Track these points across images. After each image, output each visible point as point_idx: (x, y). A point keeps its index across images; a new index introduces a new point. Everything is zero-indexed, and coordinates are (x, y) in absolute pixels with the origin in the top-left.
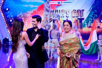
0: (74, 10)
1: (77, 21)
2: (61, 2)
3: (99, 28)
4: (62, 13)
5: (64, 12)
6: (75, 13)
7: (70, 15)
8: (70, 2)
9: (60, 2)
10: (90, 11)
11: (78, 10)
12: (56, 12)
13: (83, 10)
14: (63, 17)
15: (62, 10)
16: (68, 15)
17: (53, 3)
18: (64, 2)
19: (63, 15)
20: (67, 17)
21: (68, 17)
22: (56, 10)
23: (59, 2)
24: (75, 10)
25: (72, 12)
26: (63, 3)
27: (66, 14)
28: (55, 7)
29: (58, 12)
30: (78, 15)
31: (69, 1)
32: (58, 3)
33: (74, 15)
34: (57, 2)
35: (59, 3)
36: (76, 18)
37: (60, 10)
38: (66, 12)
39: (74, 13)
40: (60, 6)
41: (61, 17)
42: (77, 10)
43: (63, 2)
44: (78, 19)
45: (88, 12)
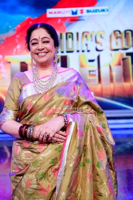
0: (115, 32)
1: (124, 59)
2: (79, 9)
4: (85, 41)
5: (89, 36)
6: (119, 40)
7: (105, 44)
8: (103, 10)
9: (79, 12)
11: (125, 31)
12: (67, 39)
14: (88, 51)
15: (83, 33)
16: (101, 45)
17: (59, 12)
18: (88, 11)
19: (87, 45)
20: (97, 50)
21: (101, 51)
22: (67, 34)
23: (74, 9)
24: (119, 32)
25: (111, 36)
26: (85, 13)
27: (96, 42)
28: (65, 24)
29: (73, 39)
30: (127, 43)
31: (100, 8)
32: (73, 13)
33: (117, 43)
36: (123, 51)
37: (78, 34)
38: (94, 38)
39: (117, 38)
41: (83, 51)
42: (122, 31)
43: (85, 9)
44: (128, 54)
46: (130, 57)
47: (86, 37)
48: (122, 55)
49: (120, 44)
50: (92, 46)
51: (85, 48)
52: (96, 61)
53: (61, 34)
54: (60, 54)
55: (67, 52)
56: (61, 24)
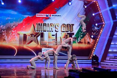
0: (63, 24)
1: (66, 35)
2: (49, 14)
3: (89, 44)
6: (65, 28)
7: (59, 29)
8: (59, 16)
9: (49, 15)
10: (79, 25)
11: (67, 24)
12: (44, 26)
13: (73, 25)
14: (52, 31)
15: (50, 24)
16: (58, 29)
17: (41, 15)
18: (53, 16)
19: (52, 29)
20: (56, 31)
21: (58, 31)
22: (44, 24)
23: (47, 15)
24: (65, 24)
25: (61, 26)
26: (52, 16)
27: (55, 28)
29: (46, 26)
30: (68, 30)
31: (58, 15)
33: (64, 29)
34: (45, 14)
35: (48, 16)
36: (66, 32)
37: (48, 24)
38: (55, 26)
39: (64, 27)
40: (48, 19)
41: (50, 31)
42: (66, 24)
43: (52, 15)
44: (68, 34)
45: (78, 27)
46: (69, 35)
47: (52, 26)
48: (66, 34)
49: (65, 29)
50: (54, 29)
51: (51, 30)
52: (55, 36)
53: (41, 24)
54: (40, 32)
55: (43, 31)
56: (42, 20)
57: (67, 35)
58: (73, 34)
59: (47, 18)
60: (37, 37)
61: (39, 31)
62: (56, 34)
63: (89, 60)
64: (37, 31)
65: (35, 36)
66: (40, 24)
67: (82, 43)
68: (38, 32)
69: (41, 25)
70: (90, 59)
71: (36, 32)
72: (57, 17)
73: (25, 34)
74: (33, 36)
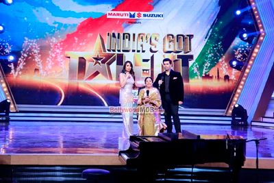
0: (168, 35)
2: (137, 13)
3: (229, 80)
4: (140, 42)
5: (144, 38)
6: (171, 43)
7: (159, 46)
8: (159, 16)
9: (136, 15)
10: (206, 38)
11: (178, 36)
12: (124, 39)
13: (191, 36)
14: (143, 51)
15: (139, 35)
16: (155, 47)
17: (118, 15)
18: (145, 15)
19: (142, 46)
20: (151, 51)
21: (155, 52)
22: (124, 34)
23: (132, 13)
24: (172, 36)
25: (164, 39)
26: (142, 17)
27: (151, 43)
28: (123, 25)
29: (129, 40)
30: (179, 48)
31: (156, 13)
32: (131, 16)
33: (169, 46)
34: (128, 12)
35: (134, 16)
36: (174, 54)
37: (134, 35)
38: (149, 39)
39: (170, 42)
40: (135, 23)
41: (138, 51)
42: (175, 35)
43: (142, 13)
44: (179, 57)
45: (202, 40)
46: (181, 60)
47: (142, 38)
48: (174, 57)
49: (173, 47)
50: (147, 47)
51: (140, 49)
52: (150, 61)
53: (119, 34)
54: (117, 52)
55: (123, 51)
56: (120, 25)
57: (176, 60)
58: (191, 57)
59: (132, 22)
60: (109, 64)
61: (114, 51)
62: (152, 57)
63: (225, 116)
64: (109, 50)
65: (103, 62)
66: (117, 35)
67: (211, 77)
68: (112, 52)
69: (119, 38)
70: (228, 115)
71: (107, 52)
72: (154, 18)
73: (83, 58)
74: (100, 62)
